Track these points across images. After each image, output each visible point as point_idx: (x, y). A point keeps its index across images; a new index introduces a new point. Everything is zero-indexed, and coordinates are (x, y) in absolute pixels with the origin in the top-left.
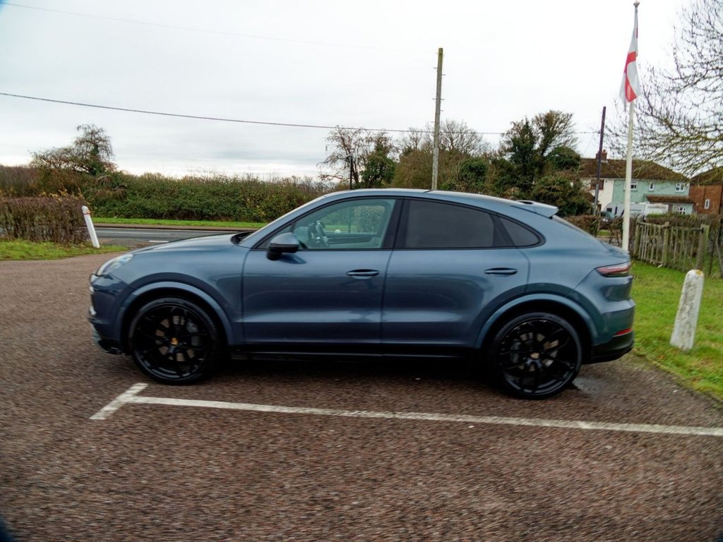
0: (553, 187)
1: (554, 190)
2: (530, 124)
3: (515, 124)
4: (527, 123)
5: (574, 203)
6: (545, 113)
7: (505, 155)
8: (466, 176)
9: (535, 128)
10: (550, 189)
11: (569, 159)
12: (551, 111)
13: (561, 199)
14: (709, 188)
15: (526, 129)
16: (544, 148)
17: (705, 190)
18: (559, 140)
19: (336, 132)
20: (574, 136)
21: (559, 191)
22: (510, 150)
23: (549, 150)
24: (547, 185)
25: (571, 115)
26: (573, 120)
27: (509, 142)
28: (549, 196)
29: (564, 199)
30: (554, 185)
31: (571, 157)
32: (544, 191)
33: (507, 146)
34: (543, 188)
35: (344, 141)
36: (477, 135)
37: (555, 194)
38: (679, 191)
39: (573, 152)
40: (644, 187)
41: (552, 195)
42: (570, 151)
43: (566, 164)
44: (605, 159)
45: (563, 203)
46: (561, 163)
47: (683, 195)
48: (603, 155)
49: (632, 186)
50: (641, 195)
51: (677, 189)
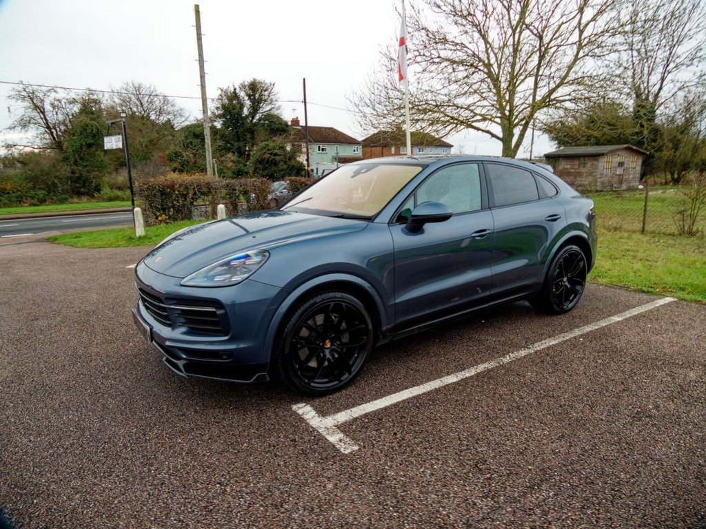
0: (275, 151)
1: (276, 154)
2: (237, 91)
3: (222, 90)
4: (235, 89)
5: (293, 166)
6: (249, 81)
7: (215, 121)
8: (191, 143)
9: (242, 94)
10: (271, 154)
11: (279, 126)
12: (254, 79)
13: (281, 163)
14: (373, 149)
15: (235, 96)
16: (253, 114)
17: (371, 151)
18: (265, 108)
19: (21, 89)
20: (278, 104)
21: (280, 155)
22: (220, 116)
23: (257, 117)
24: (268, 150)
25: (274, 85)
26: (276, 90)
27: (217, 108)
28: (272, 160)
29: (285, 162)
30: (274, 149)
31: (281, 124)
32: (267, 156)
33: (217, 113)
34: (265, 153)
35: (34, 101)
36: (169, 98)
37: (277, 158)
38: (356, 152)
39: (281, 119)
40: (332, 150)
41: (274, 159)
42: (278, 118)
43: (278, 130)
44: (298, 125)
45: (285, 167)
46: (273, 129)
47: (358, 156)
48: (296, 122)
49: (323, 150)
50: (331, 157)
51: (354, 151)
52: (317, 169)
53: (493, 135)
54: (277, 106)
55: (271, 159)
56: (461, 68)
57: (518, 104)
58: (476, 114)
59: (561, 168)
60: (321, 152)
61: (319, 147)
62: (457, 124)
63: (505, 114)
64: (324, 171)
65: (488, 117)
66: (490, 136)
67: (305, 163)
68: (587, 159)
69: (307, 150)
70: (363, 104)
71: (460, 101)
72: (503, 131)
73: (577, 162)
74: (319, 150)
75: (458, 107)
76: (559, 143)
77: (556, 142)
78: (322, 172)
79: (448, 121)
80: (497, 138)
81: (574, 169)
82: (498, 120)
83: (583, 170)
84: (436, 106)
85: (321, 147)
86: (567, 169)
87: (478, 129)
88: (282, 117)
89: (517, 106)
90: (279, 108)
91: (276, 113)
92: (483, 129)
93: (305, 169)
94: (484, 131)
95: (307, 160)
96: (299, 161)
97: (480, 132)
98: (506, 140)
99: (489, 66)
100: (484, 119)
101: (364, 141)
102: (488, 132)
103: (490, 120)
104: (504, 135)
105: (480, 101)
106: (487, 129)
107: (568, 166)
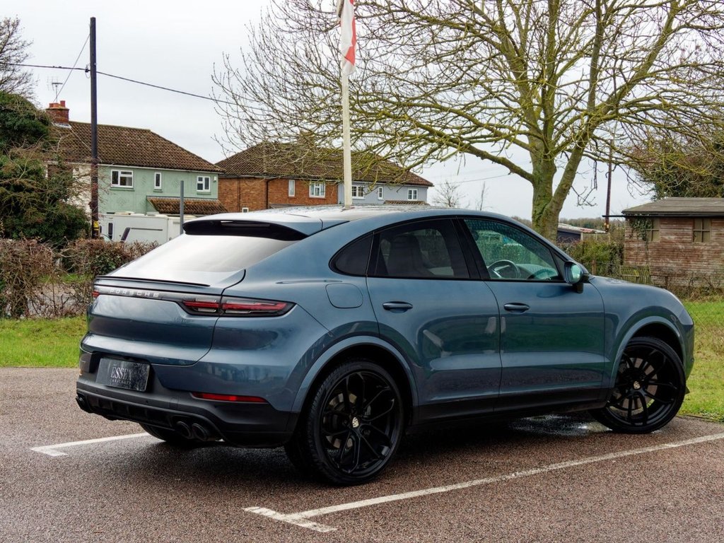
0: (18, 181)
1: (19, 188)
5: (60, 217)
10: (8, 186)
11: (27, 122)
14: (243, 184)
20: (23, 69)
21: (30, 190)
28: (10, 201)
29: (41, 208)
30: (16, 175)
31: (32, 117)
37: (23, 197)
38: (204, 190)
39: (30, 104)
40: (145, 183)
41: (14, 197)
42: (24, 103)
43: (22, 130)
44: (66, 121)
45: (41, 217)
46: (11, 128)
47: (208, 198)
48: (60, 111)
49: (124, 181)
50: (142, 199)
51: (200, 187)
52: (111, 225)
53: (514, 169)
54: (17, 74)
55: (7, 198)
56: (448, 33)
57: (561, 110)
58: (479, 125)
59: (657, 239)
60: (118, 185)
61: (115, 174)
62: (441, 144)
63: (536, 128)
64: (127, 231)
65: (502, 131)
66: (508, 170)
67: (88, 210)
68: (707, 223)
69: (95, 180)
70: (250, 95)
71: (446, 97)
72: (534, 162)
73: (688, 230)
74: (115, 181)
75: (442, 109)
76: (658, 189)
77: (653, 185)
78: (122, 233)
79: (422, 137)
80: (523, 174)
81: (683, 242)
82: (524, 139)
83: (702, 246)
84: (399, 105)
85: (120, 175)
86: (670, 242)
87: (483, 155)
88: (33, 102)
89: (559, 114)
90: (24, 79)
91: (18, 90)
92: (495, 155)
93: (87, 225)
94: (494, 160)
95: (94, 205)
96: (74, 207)
97: (487, 161)
98: (540, 179)
99: (503, 32)
100: (496, 136)
101: (221, 164)
102: (504, 162)
103: (508, 138)
104: (535, 168)
105: (486, 98)
106: (502, 155)
107: (673, 237)
